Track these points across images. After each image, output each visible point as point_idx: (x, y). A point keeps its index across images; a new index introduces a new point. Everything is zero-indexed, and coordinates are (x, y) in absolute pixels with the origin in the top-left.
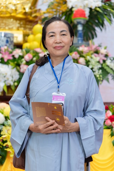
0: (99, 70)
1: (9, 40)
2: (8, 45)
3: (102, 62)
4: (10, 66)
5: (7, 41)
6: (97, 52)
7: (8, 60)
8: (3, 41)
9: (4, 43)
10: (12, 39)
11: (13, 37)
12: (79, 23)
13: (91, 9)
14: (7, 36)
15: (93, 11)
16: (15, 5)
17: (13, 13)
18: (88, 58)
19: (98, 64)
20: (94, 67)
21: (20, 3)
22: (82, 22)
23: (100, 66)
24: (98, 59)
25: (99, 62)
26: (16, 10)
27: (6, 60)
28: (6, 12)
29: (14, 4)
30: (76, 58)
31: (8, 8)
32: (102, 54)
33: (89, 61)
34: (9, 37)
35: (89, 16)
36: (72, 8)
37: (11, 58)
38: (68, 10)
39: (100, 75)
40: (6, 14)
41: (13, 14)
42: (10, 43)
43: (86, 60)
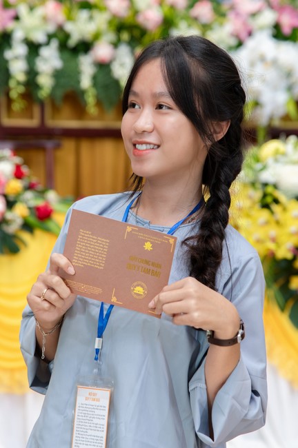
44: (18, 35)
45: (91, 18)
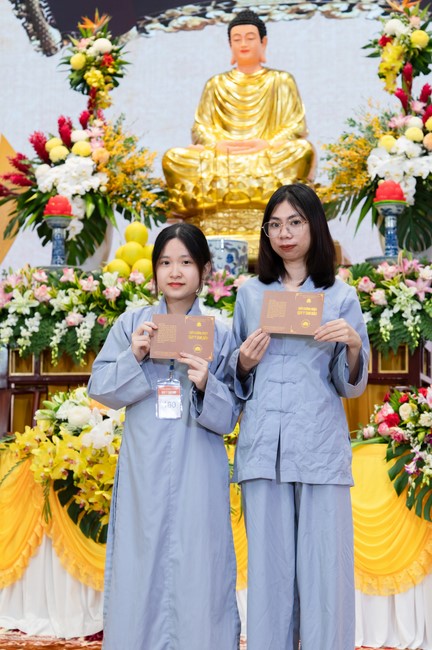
0: (415, 316)
1: (233, 254)
2: (232, 266)
3: (422, 297)
4: (224, 311)
5: (230, 259)
6: (413, 277)
7: (222, 298)
8: (220, 258)
9: (224, 262)
10: (241, 254)
11: (245, 249)
12: (387, 213)
13: (419, 179)
14: (230, 247)
15: (424, 183)
16: (257, 178)
17: (254, 196)
18: (392, 289)
19: (412, 301)
20: (403, 309)
21: (272, 174)
22: (394, 210)
23: (418, 306)
24: (413, 291)
25: (416, 297)
26: (261, 189)
27: (216, 299)
28: (241, 195)
29: (258, 175)
30: (367, 290)
31: (244, 186)
32: (424, 280)
33: (394, 296)
34: (233, 250)
35: (415, 196)
36: (377, 178)
37: (230, 294)
38: (369, 184)
39: (415, 327)
40: (241, 199)
41: (253, 199)
42: (235, 261)
43: (387, 294)
44: (11, 310)
45: (67, 294)
